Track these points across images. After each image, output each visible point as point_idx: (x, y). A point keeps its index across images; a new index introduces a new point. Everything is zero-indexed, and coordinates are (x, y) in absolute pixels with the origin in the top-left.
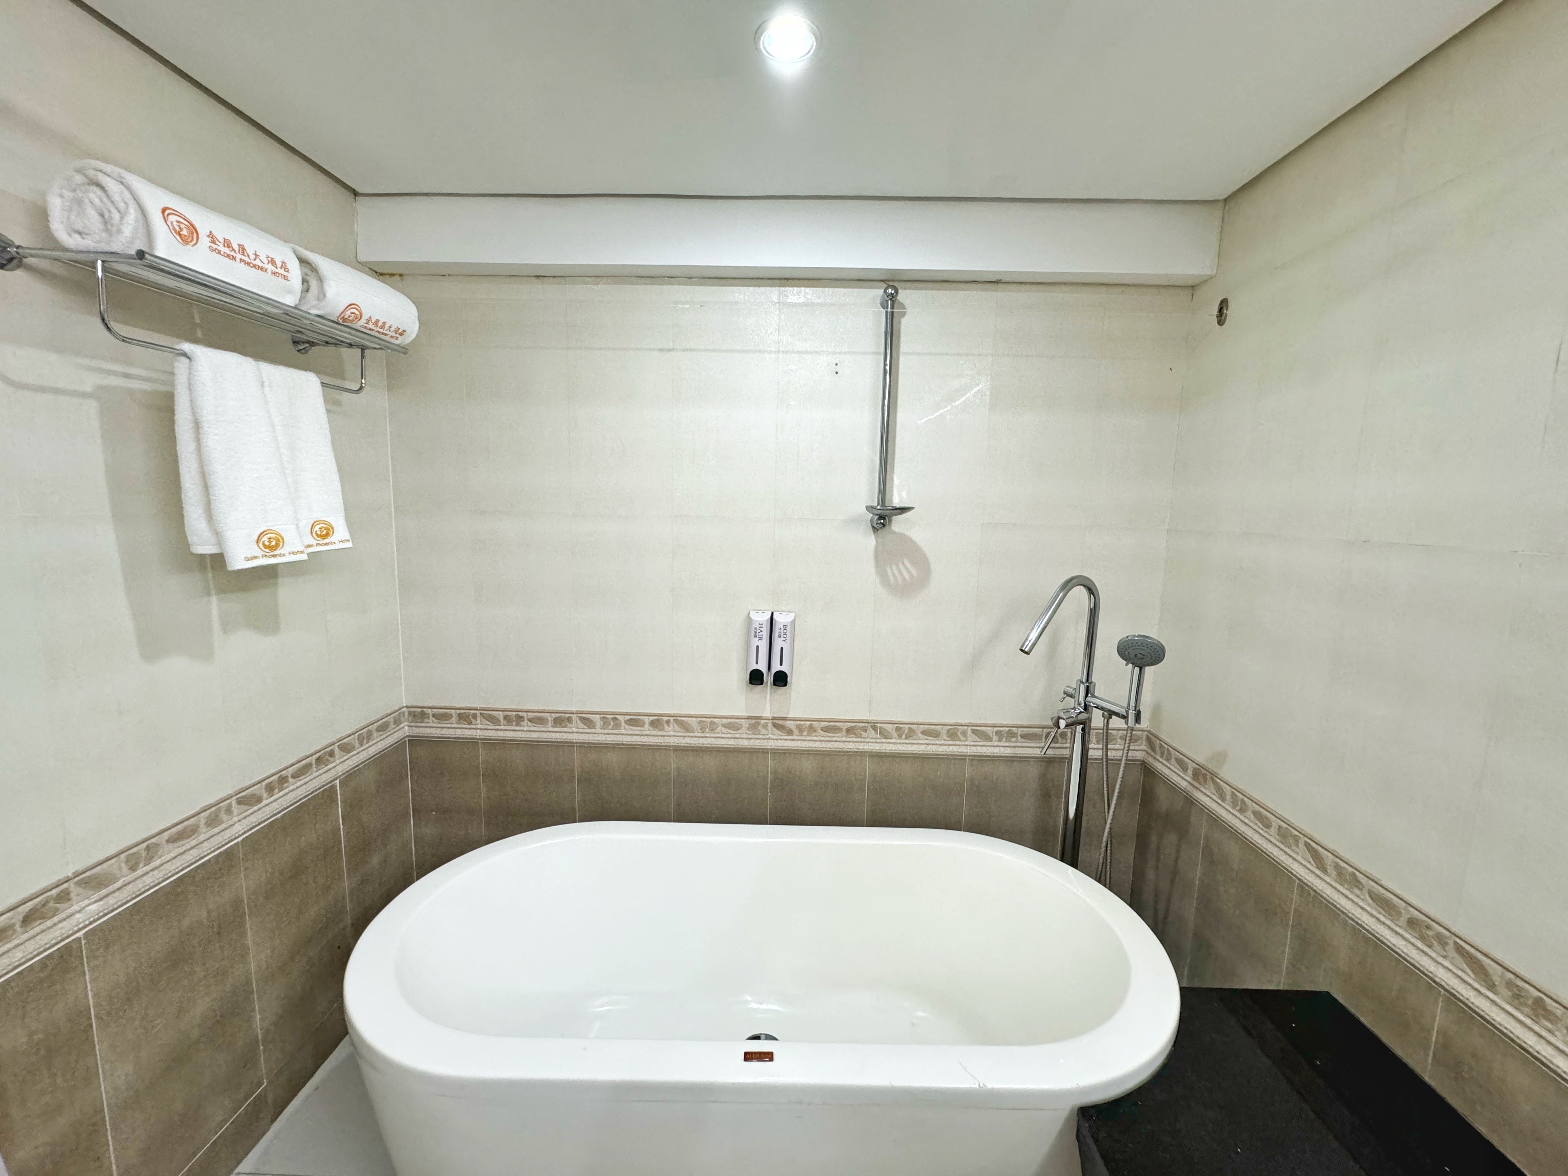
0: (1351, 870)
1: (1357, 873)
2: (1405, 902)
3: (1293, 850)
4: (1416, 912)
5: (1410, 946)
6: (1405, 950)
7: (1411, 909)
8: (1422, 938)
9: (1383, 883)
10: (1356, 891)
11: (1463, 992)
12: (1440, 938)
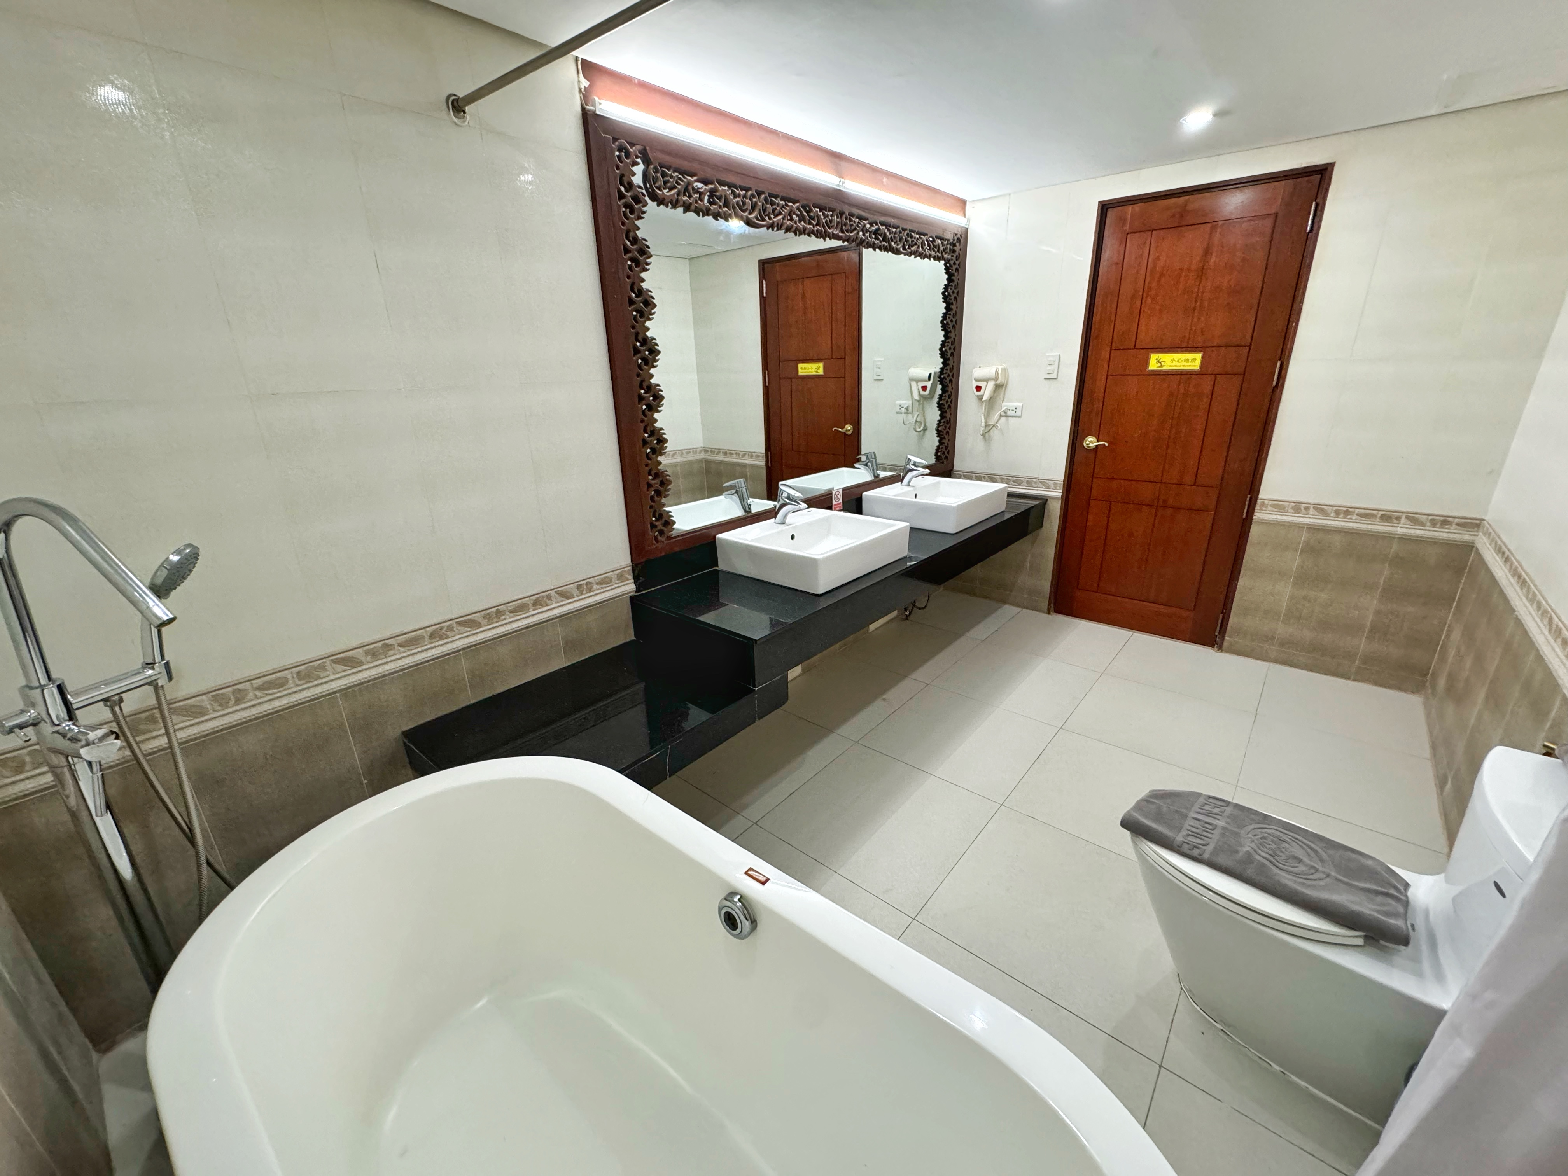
0: (380, 644)
1: (386, 642)
2: (422, 629)
3: (325, 677)
4: (431, 628)
5: (439, 648)
6: (439, 652)
7: (428, 629)
8: (441, 638)
9: (406, 631)
10: (391, 653)
11: (455, 646)
12: (450, 628)
